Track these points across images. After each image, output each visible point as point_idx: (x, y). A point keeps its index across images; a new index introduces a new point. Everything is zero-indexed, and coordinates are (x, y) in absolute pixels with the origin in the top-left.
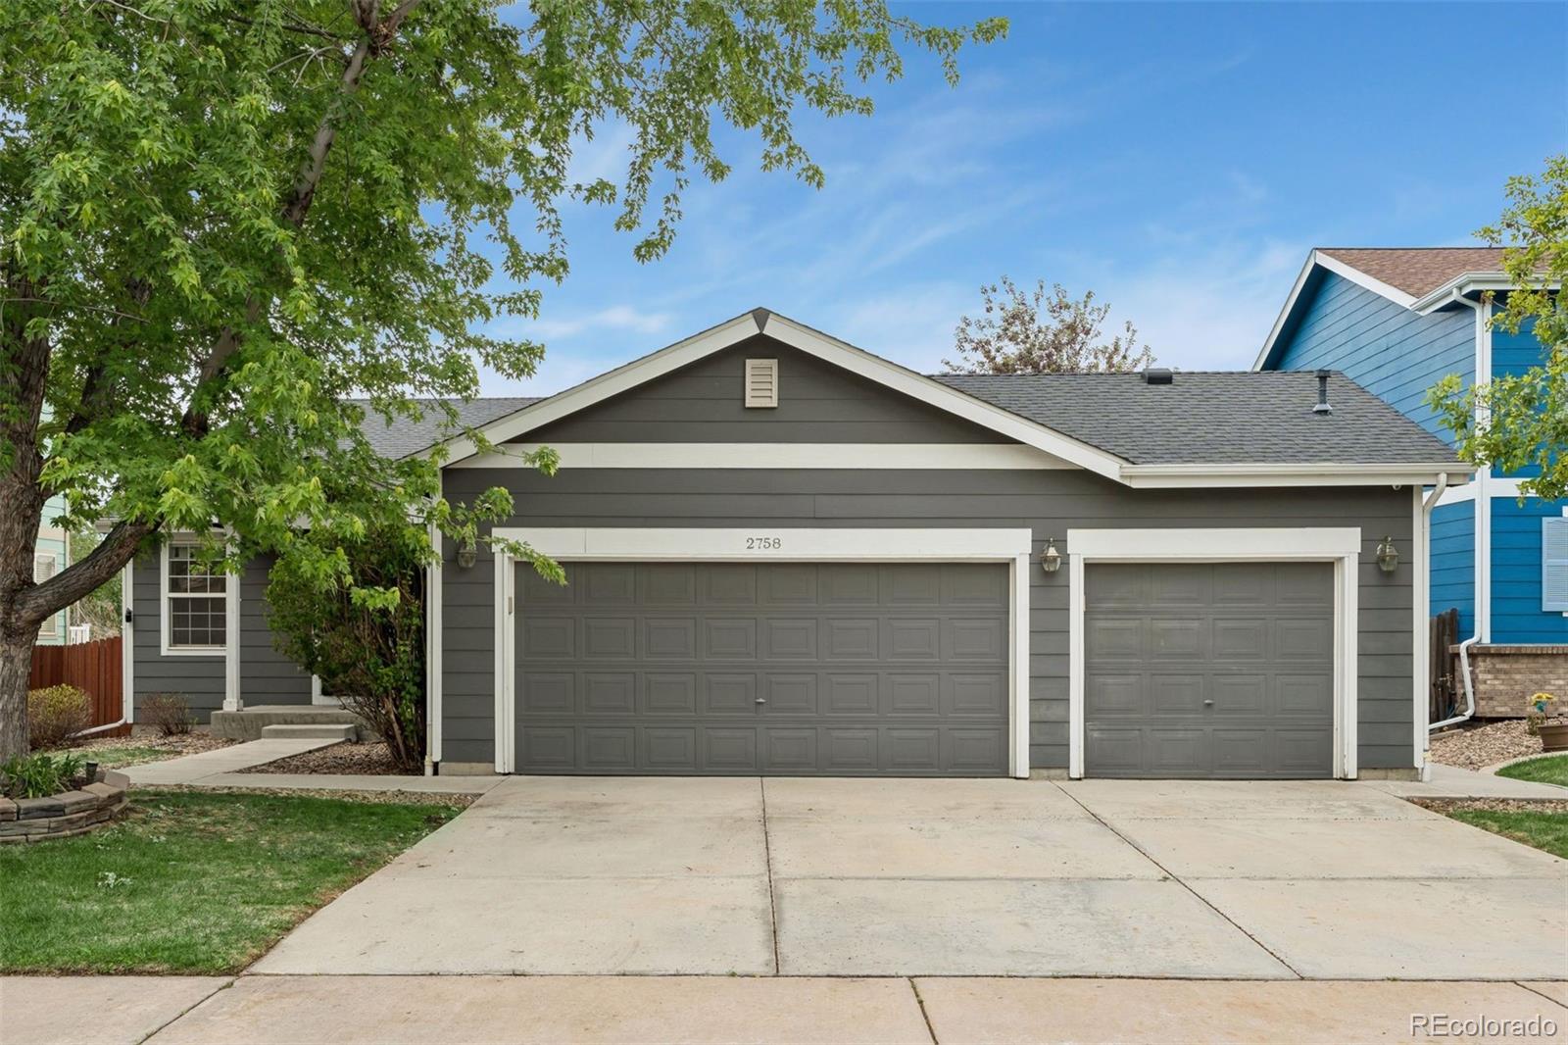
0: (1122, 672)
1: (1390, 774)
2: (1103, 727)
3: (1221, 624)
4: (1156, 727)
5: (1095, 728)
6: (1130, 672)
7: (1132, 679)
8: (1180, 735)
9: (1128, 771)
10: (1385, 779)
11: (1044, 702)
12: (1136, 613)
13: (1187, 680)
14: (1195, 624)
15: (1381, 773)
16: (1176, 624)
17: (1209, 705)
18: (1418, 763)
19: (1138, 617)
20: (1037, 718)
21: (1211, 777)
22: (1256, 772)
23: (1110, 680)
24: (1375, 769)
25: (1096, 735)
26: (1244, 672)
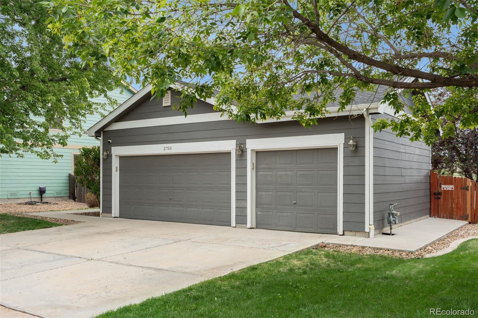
0: (267, 190)
1: (358, 234)
2: (262, 210)
3: (299, 173)
4: (277, 211)
5: (259, 210)
6: (270, 190)
7: (270, 193)
8: (286, 214)
9: (269, 227)
10: (355, 235)
11: (240, 201)
12: (271, 169)
13: (288, 193)
14: (290, 173)
15: (353, 233)
16: (284, 173)
17: (295, 203)
18: (367, 230)
19: (272, 170)
20: (238, 206)
21: (295, 230)
22: (310, 230)
23: (263, 193)
24: (351, 231)
25: (259, 213)
26: (307, 191)
